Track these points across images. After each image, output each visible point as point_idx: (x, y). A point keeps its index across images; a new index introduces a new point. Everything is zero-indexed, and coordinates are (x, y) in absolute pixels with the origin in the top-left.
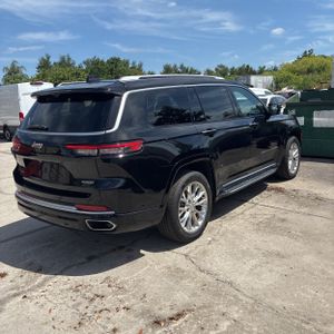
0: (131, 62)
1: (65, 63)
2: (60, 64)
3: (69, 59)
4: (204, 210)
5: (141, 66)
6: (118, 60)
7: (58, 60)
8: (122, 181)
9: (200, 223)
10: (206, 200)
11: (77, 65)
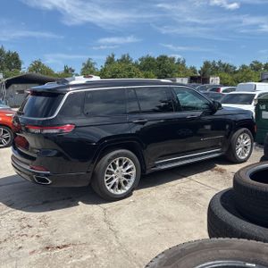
0: (176, 59)
1: (125, 60)
2: (121, 60)
3: (128, 57)
4: (133, 180)
5: (184, 62)
6: (165, 57)
7: (120, 58)
8: (55, 152)
9: (127, 188)
10: (134, 172)
11: (134, 61)
